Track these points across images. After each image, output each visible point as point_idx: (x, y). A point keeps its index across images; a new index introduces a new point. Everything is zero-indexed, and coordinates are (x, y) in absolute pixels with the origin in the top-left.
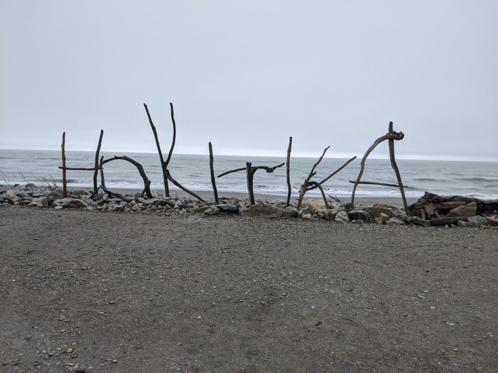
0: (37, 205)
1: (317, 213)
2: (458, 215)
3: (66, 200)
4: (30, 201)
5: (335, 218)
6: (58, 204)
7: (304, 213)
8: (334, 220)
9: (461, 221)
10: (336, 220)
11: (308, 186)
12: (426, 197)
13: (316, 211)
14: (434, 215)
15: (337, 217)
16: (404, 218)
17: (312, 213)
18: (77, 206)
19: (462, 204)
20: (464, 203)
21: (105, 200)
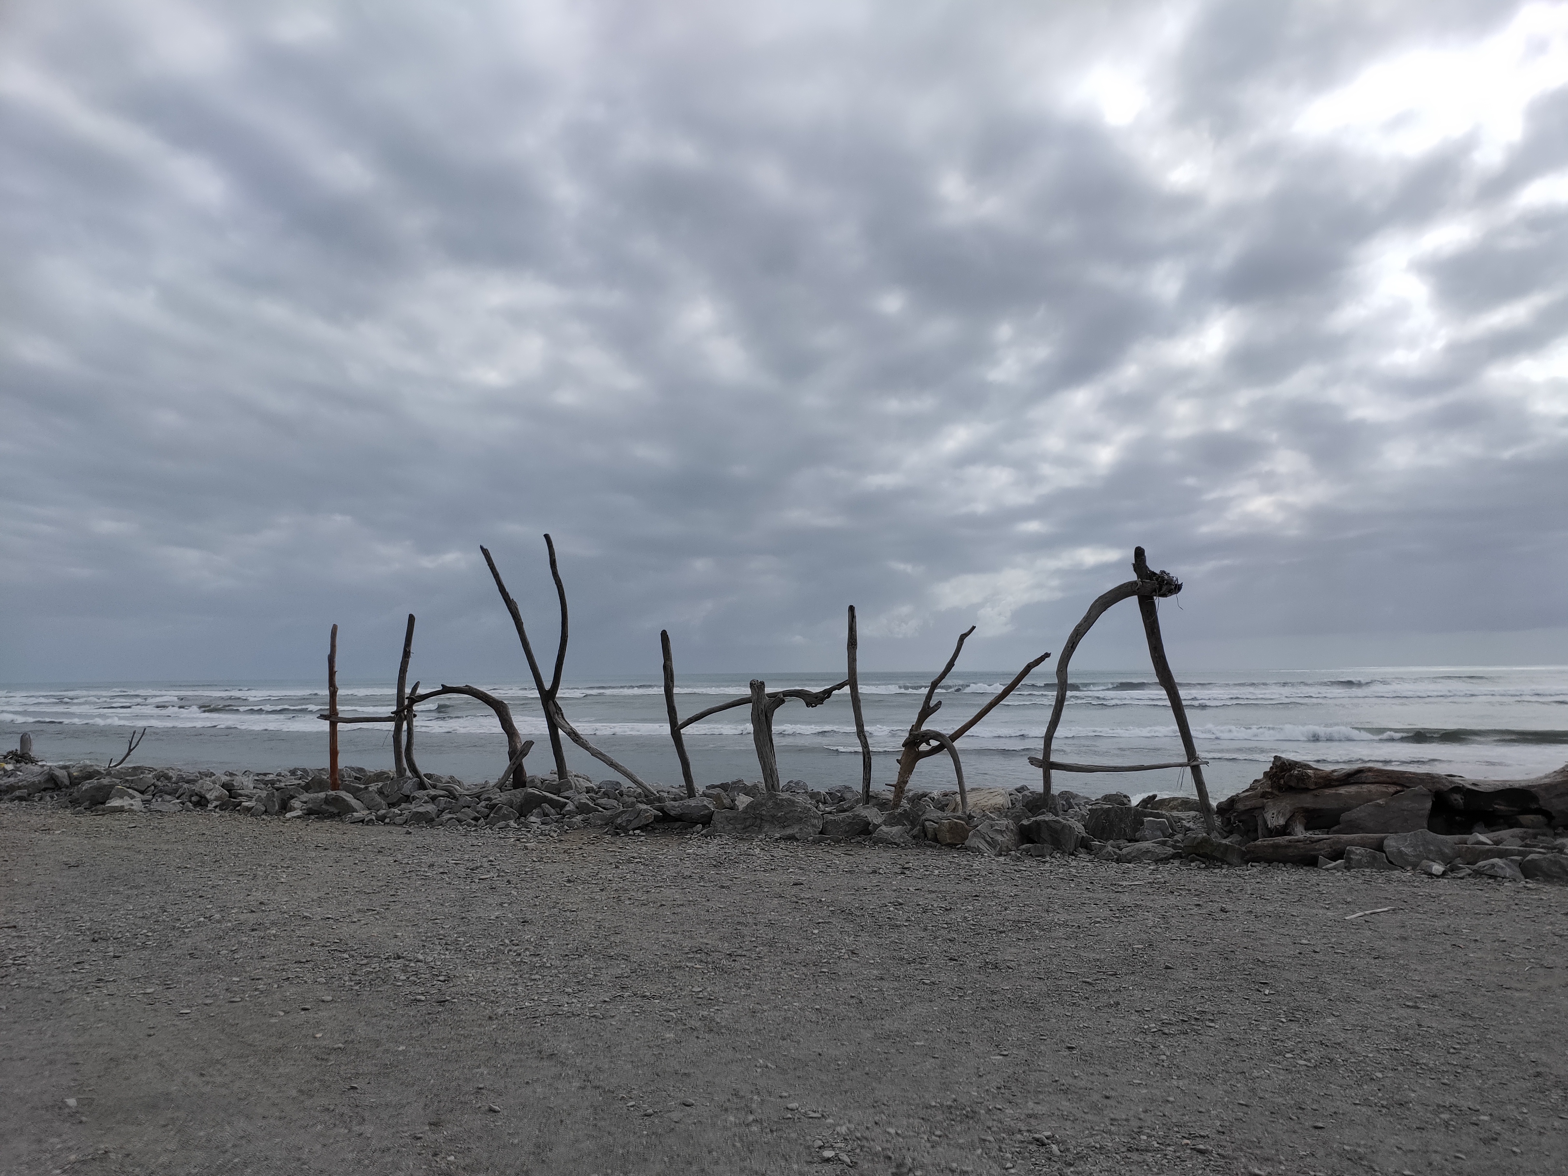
1: (924, 824)
5: (968, 836)
7: (889, 824)
8: (960, 843)
9: (1355, 848)
10: (965, 843)
11: (920, 745)
12: (1277, 772)
13: (923, 817)
15: (974, 835)
17: (909, 823)
18: (336, 811)
19: (1383, 795)
20: (1392, 789)
21: (408, 793)
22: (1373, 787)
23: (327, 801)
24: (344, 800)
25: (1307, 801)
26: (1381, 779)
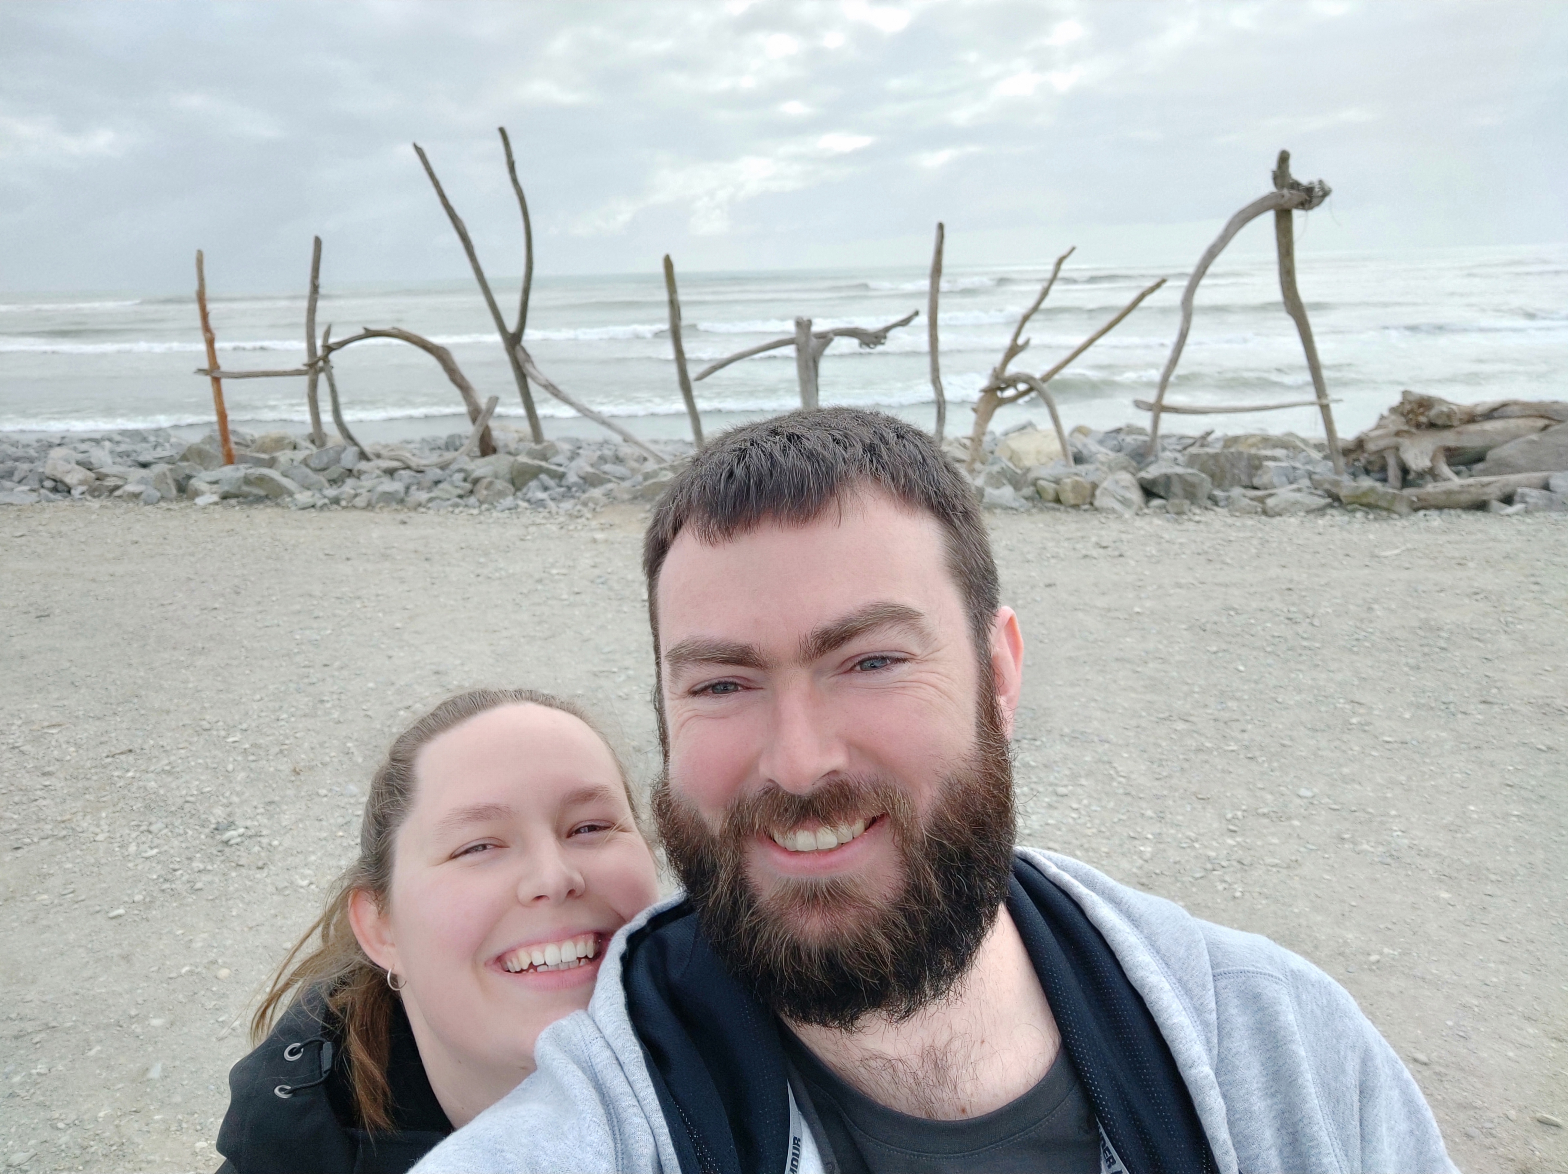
0: (141, 493)
1: (1034, 483)
2: (1515, 469)
3: (231, 473)
4: (120, 483)
5: (1093, 495)
6: (203, 486)
7: (992, 485)
8: (1091, 504)
9: (1527, 490)
10: (1097, 503)
11: (1002, 390)
12: (1408, 407)
13: (1032, 476)
14: (1432, 473)
15: (1103, 494)
16: (1327, 486)
17: (1016, 483)
18: (262, 493)
19: (1533, 430)
20: (1541, 423)
21: (349, 466)
22: (1521, 422)
23: (247, 481)
24: (272, 480)
25: (1449, 439)
26: (1528, 412)
